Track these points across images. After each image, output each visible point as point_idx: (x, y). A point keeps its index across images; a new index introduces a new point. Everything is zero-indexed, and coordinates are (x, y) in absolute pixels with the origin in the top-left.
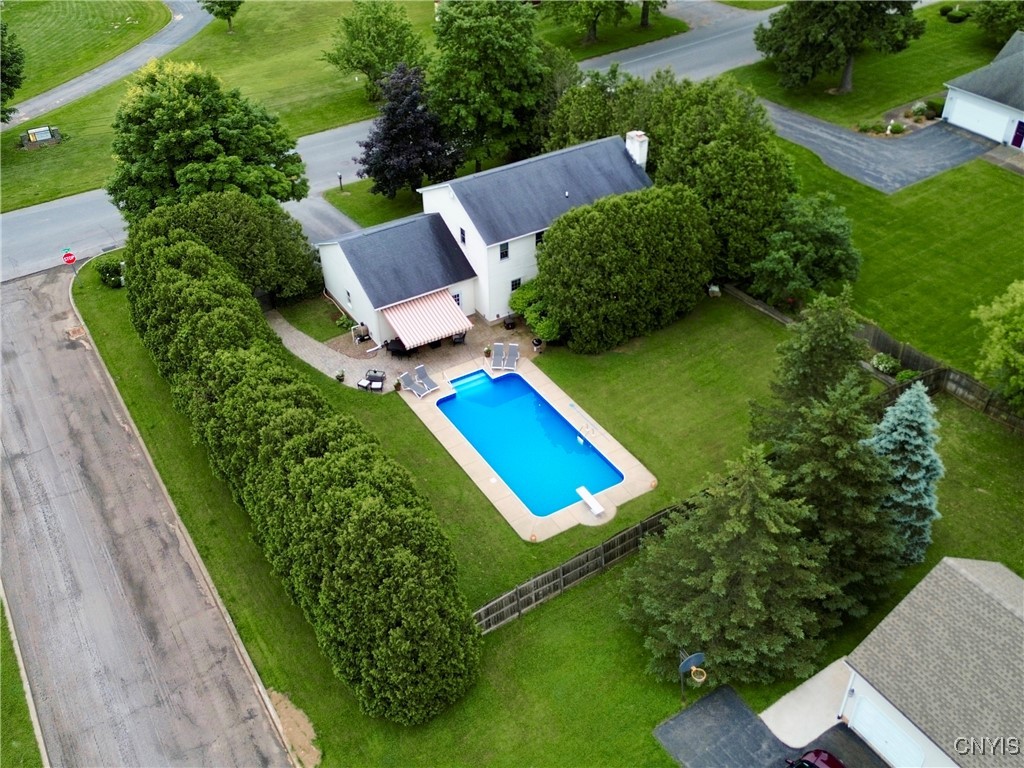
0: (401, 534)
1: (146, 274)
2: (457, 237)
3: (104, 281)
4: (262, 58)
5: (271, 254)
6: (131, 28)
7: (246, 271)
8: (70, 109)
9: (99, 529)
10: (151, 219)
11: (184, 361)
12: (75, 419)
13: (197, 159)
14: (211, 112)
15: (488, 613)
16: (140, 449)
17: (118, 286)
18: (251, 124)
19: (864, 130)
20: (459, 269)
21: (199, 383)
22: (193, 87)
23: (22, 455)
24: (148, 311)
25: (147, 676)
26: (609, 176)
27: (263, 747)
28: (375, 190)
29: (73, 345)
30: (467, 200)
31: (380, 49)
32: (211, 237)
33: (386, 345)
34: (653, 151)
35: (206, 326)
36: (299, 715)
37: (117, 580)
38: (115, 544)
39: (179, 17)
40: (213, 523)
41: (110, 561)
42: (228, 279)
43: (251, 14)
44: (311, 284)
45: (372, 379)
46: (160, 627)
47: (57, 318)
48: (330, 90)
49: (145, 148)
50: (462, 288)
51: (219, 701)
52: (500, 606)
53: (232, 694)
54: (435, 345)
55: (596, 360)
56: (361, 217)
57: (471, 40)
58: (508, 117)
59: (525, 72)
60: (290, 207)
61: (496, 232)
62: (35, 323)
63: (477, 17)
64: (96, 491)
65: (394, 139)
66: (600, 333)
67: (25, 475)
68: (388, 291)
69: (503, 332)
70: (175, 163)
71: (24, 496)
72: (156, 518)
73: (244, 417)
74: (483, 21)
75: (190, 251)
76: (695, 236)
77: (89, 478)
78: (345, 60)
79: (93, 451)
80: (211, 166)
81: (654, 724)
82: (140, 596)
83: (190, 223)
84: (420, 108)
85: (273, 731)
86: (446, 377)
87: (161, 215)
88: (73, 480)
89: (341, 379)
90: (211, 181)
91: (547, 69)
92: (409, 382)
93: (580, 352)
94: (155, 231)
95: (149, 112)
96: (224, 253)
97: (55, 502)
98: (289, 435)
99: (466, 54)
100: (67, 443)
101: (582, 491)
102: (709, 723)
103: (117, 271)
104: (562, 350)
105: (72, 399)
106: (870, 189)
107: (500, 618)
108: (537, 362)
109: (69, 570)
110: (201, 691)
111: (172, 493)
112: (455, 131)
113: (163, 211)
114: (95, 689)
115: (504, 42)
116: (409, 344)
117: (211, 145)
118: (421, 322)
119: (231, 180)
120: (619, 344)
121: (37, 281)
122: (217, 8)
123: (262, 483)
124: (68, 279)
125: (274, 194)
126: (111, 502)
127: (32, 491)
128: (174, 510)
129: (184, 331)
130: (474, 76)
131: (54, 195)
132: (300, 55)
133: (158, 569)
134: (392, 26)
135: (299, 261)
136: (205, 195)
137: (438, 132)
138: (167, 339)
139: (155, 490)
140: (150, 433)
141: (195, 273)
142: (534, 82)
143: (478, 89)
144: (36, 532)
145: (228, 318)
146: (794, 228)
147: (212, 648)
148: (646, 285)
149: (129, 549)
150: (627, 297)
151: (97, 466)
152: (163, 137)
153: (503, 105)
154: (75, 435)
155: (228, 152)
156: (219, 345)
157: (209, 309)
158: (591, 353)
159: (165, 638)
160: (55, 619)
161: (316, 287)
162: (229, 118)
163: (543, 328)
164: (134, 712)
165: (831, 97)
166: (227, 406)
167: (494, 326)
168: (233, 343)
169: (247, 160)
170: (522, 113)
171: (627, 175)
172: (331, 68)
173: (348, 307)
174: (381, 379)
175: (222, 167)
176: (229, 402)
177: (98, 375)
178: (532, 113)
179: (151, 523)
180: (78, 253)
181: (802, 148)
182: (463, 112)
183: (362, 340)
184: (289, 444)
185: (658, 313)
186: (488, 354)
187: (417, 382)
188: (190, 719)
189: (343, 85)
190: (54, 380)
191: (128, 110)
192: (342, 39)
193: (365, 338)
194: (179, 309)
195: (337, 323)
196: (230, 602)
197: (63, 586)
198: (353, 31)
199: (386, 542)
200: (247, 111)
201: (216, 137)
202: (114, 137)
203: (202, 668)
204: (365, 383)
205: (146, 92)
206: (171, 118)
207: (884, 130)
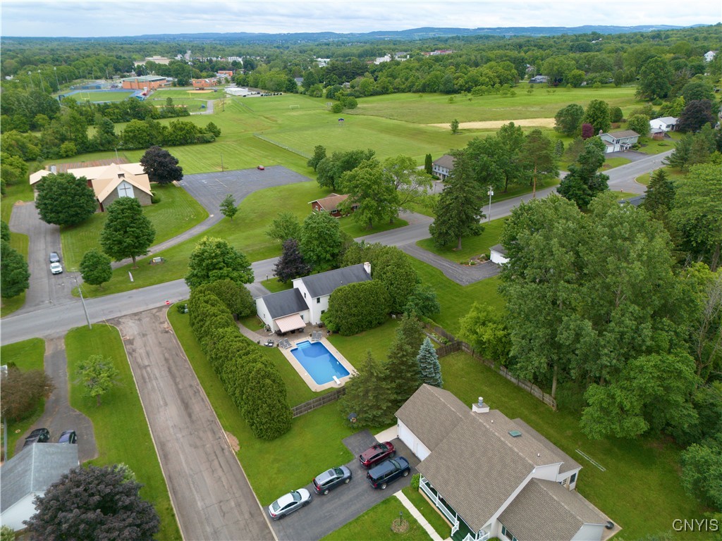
0: (268, 376)
1: (196, 305)
2: (303, 295)
3: (179, 311)
4: (244, 232)
5: (239, 300)
6: (193, 219)
7: (229, 306)
8: (168, 250)
9: (174, 388)
10: (199, 288)
11: (207, 333)
12: (167, 355)
13: (217, 269)
14: (223, 254)
15: (297, 409)
16: (189, 364)
17: (183, 312)
18: (236, 258)
19: (462, 264)
20: (303, 306)
21: (211, 339)
22: (219, 246)
23: (149, 366)
24: (195, 318)
25: (188, 427)
26: (357, 277)
27: (222, 446)
28: (279, 281)
29: (167, 332)
30: (306, 283)
31: (286, 231)
32: (219, 294)
33: (276, 332)
34: (373, 269)
35: (215, 321)
36: (234, 438)
37: (179, 401)
38: (179, 391)
39: (212, 216)
40: (212, 386)
41: (177, 396)
42: (223, 307)
43: (240, 215)
44: (252, 312)
45: (269, 343)
46: (193, 415)
47: (161, 323)
48: (268, 245)
49: (199, 265)
50: (304, 313)
51: (210, 434)
52: (301, 408)
53: (214, 433)
54: (293, 332)
55: (348, 338)
56: (272, 290)
57: (316, 231)
58: (328, 256)
59: (334, 241)
60: (248, 286)
61: (316, 294)
62: (154, 325)
63: (318, 223)
64: (173, 376)
65: (286, 263)
66: (349, 328)
67: (150, 371)
68: (277, 313)
69: (318, 329)
70: (209, 270)
71: (149, 378)
72: (193, 385)
73: (225, 347)
74: (320, 225)
75: (212, 298)
76: (382, 297)
77: (171, 373)
78: (274, 235)
79: (172, 364)
80: (221, 271)
81: (342, 439)
82: (186, 406)
83: (212, 290)
84: (297, 253)
85: (226, 442)
86: (294, 343)
87: (203, 287)
88: (165, 373)
89: (259, 343)
90: (221, 276)
91: (343, 241)
92: (282, 343)
93: (343, 335)
94: (201, 292)
95: (203, 254)
96: (223, 300)
97: (159, 380)
98: (238, 351)
99: (313, 235)
100: (164, 362)
101: (335, 377)
102: (359, 438)
103: (184, 308)
104: (338, 335)
105: (166, 349)
106: (458, 284)
107: (301, 412)
108: (327, 339)
109: (164, 399)
110: (205, 432)
111: (198, 377)
112: (309, 261)
113: (204, 285)
114: (171, 430)
115: (327, 232)
116: (283, 331)
117: (222, 264)
118: (287, 324)
119: (228, 276)
120: (357, 333)
121: (155, 311)
122: (227, 213)
123: (229, 365)
124: (166, 310)
125: (242, 281)
126: (178, 380)
127: (152, 376)
128: (199, 382)
129: (207, 324)
130: (316, 243)
131: (161, 282)
132: (258, 231)
133: (193, 398)
134: (291, 223)
135: (248, 304)
136: (218, 281)
137: (303, 261)
138: (202, 326)
139: (193, 376)
140: (192, 360)
141: (213, 305)
142: (339, 245)
143: (318, 247)
144: (153, 389)
145: (222, 319)
146: (415, 295)
147: (209, 421)
148: (365, 312)
149: (183, 393)
150: (358, 316)
151: (174, 369)
152: (206, 262)
153: (327, 252)
154: (166, 360)
155: (227, 267)
156: (219, 327)
157: (216, 316)
158: (347, 335)
159: (194, 418)
160: (159, 412)
161: (254, 313)
162: (229, 256)
163: (330, 326)
164: (183, 436)
165: (454, 251)
166: (220, 345)
167: (315, 327)
168: (223, 326)
169: (233, 269)
170: (333, 255)
171: (363, 276)
172: (269, 237)
173: (264, 320)
174: (273, 343)
175: (225, 272)
176: (221, 343)
177: (175, 342)
178: (337, 255)
179: (191, 386)
180: (170, 302)
181: (437, 269)
182: (312, 254)
183: (268, 331)
184: (238, 353)
185: (371, 322)
186: (311, 335)
187: (285, 344)
188: (201, 439)
189: (273, 243)
190: (160, 343)
191: (195, 253)
192: (273, 227)
193: (269, 330)
194: (206, 316)
195: (261, 325)
196: (215, 408)
197: (162, 403)
198: (277, 224)
199: (263, 377)
200: (235, 254)
201: (224, 262)
202: (189, 261)
203: (205, 425)
204: (267, 344)
205: (202, 247)
206: (210, 256)
207: (468, 264)
